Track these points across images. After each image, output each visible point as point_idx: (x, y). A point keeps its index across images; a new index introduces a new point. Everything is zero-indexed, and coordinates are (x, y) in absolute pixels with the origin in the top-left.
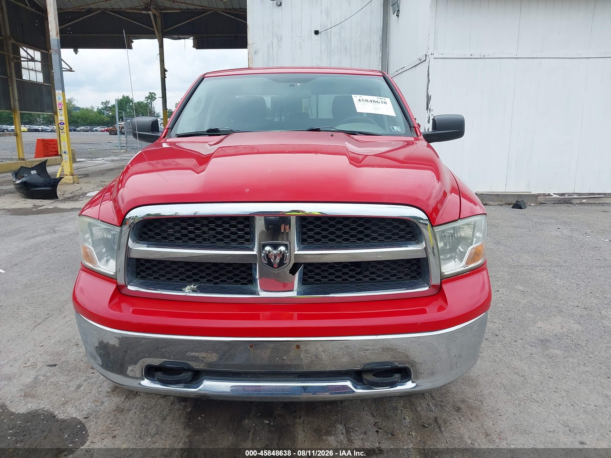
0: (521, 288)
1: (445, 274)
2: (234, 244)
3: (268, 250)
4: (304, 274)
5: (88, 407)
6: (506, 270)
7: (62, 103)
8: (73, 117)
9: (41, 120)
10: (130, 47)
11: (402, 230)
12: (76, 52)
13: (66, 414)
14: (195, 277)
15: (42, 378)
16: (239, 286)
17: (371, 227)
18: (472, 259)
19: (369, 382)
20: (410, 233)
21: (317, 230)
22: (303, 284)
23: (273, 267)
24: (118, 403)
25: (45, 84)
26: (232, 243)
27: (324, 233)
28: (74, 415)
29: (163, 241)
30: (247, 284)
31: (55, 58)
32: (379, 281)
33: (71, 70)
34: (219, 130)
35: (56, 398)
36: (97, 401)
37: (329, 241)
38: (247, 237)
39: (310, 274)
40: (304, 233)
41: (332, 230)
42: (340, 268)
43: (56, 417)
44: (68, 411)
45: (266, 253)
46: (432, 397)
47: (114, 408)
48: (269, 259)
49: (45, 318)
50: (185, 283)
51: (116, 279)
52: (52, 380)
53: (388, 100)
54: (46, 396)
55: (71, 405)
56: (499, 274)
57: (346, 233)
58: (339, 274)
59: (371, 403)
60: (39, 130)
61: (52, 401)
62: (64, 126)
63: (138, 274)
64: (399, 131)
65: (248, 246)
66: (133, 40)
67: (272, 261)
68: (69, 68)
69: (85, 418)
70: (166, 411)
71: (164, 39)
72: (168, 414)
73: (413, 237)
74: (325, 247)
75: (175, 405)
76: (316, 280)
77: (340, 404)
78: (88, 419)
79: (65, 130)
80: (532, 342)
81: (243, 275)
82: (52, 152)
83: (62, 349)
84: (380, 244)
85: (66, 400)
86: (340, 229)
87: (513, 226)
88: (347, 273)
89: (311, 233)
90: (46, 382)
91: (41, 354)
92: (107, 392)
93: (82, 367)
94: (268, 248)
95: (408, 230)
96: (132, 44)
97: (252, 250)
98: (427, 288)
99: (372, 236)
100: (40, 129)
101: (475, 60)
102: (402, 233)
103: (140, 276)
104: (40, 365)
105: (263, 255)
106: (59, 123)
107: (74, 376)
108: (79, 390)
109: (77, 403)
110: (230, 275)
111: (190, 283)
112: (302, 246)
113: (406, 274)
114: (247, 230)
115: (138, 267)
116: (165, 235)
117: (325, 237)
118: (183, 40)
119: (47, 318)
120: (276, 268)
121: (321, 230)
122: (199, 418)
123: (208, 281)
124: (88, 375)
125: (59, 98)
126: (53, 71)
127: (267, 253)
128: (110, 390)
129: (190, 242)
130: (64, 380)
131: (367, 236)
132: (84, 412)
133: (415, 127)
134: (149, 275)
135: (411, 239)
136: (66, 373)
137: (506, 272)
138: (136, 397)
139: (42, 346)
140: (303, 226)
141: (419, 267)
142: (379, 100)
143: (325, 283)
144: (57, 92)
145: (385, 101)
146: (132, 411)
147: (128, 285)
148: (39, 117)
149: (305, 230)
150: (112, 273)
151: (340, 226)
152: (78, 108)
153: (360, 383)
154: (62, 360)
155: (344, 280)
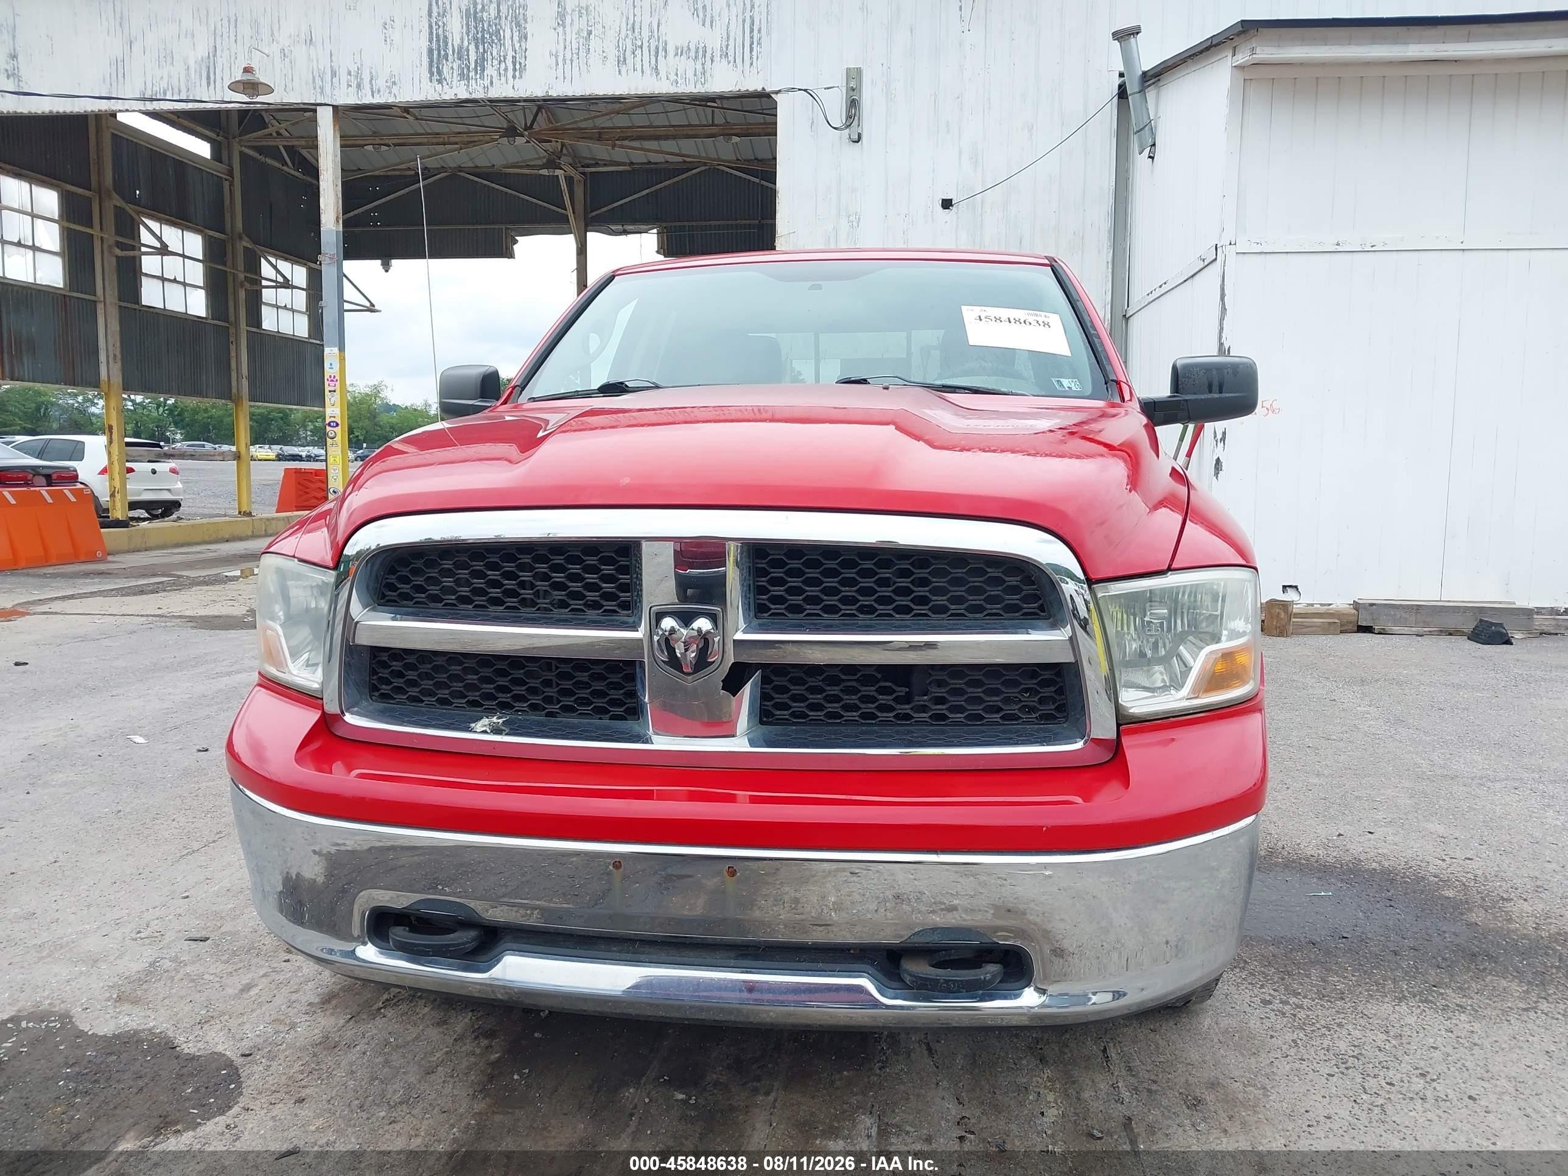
0: (1441, 829)
1: (1131, 711)
2: (592, 614)
3: (668, 628)
4: (765, 697)
5: (258, 1032)
6: (1407, 785)
7: (338, 377)
8: (380, 426)
9: (309, 433)
10: (510, 255)
11: (1014, 590)
12: (386, 267)
13: (202, 1043)
14: (504, 697)
15: (167, 964)
16: (606, 722)
17: (930, 577)
18: (1214, 681)
19: (915, 977)
20: (1037, 598)
21: (794, 582)
22: (762, 723)
23: (683, 672)
24: (329, 1029)
25: (311, 341)
26: (589, 612)
27: (812, 591)
28: (220, 1049)
29: (432, 605)
30: (624, 719)
31: (328, 273)
32: (956, 724)
33: (372, 309)
34: (626, 386)
35: (187, 1008)
36: (281, 1022)
37: (826, 613)
38: (624, 596)
39: (780, 698)
40: (761, 590)
41: (831, 582)
42: (854, 684)
43: (178, 1049)
44: (208, 1038)
45: (663, 634)
46: (1130, 1069)
47: (318, 1038)
48: (671, 651)
49: (211, 840)
50: (479, 711)
51: (322, 699)
52: (188, 969)
53: (1054, 320)
54: (167, 1002)
55: (219, 1026)
56: (1383, 794)
57: (867, 592)
58: (853, 699)
59: (961, 1072)
60: (301, 456)
61: (176, 1014)
62: (338, 430)
63: (374, 688)
64: (1074, 389)
65: (626, 619)
66: (517, 238)
67: (679, 655)
68: (368, 304)
69: (243, 1055)
70: (438, 1055)
71: (589, 234)
72: (442, 1061)
73: (1042, 608)
74: (812, 627)
75: (465, 1045)
76: (794, 715)
77: (880, 1069)
78: (250, 1058)
79: (338, 439)
80: (1443, 959)
81: (616, 694)
82: (317, 498)
83: (230, 906)
84: (954, 624)
85: (210, 1014)
86: (851, 582)
87: (1449, 683)
88: (872, 699)
89: (778, 591)
90: (173, 973)
91: (180, 915)
92: (310, 1004)
93: (265, 948)
94: (668, 623)
95: (1027, 590)
96: (515, 247)
97: (634, 627)
98: (1079, 745)
99: (933, 603)
100: (304, 454)
101: (1349, 256)
102: (1013, 599)
103: (377, 694)
104: (170, 936)
105: (656, 638)
106: (327, 422)
107: (241, 965)
108: (245, 996)
109: (233, 1023)
110: (584, 693)
111: (490, 712)
112: (756, 622)
113: (1025, 706)
114: (624, 578)
115: (374, 672)
116: (434, 590)
117: (813, 600)
118: (638, 235)
119: (214, 841)
120: (689, 674)
121: (802, 582)
122: (516, 1077)
123: (534, 707)
124: (275, 965)
125: (331, 364)
126: (323, 303)
127: (667, 633)
128: (317, 1000)
129: (492, 608)
130: (219, 970)
131: (922, 601)
132: (245, 1043)
133: (1118, 383)
134: (399, 690)
135: (1038, 614)
136: (224, 958)
137: (1405, 790)
138: (374, 1019)
139: (187, 897)
140: (760, 573)
141: (1060, 691)
142: (1031, 319)
143: (816, 722)
144: (327, 350)
145: (1046, 320)
146: (358, 1048)
147: (348, 710)
148: (305, 427)
149: (763, 581)
150: (316, 686)
151: (851, 574)
152: (395, 408)
153: (895, 984)
154: (223, 929)
155: (864, 716)
